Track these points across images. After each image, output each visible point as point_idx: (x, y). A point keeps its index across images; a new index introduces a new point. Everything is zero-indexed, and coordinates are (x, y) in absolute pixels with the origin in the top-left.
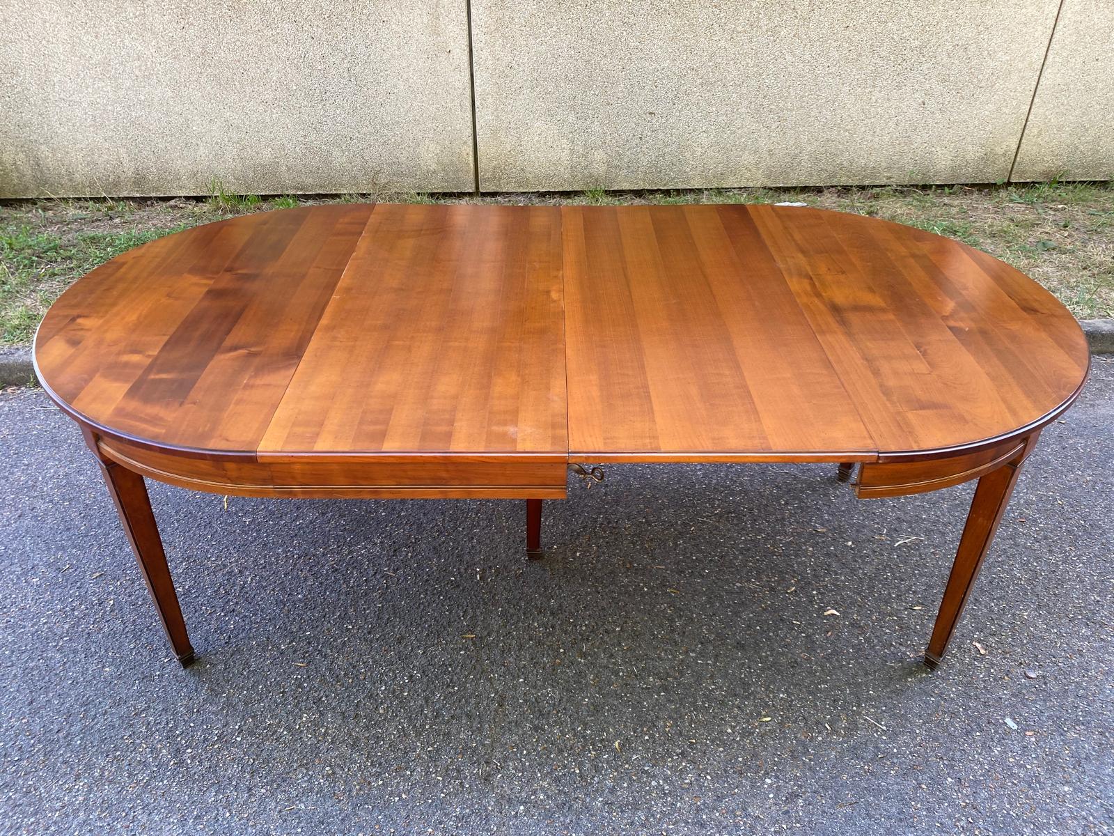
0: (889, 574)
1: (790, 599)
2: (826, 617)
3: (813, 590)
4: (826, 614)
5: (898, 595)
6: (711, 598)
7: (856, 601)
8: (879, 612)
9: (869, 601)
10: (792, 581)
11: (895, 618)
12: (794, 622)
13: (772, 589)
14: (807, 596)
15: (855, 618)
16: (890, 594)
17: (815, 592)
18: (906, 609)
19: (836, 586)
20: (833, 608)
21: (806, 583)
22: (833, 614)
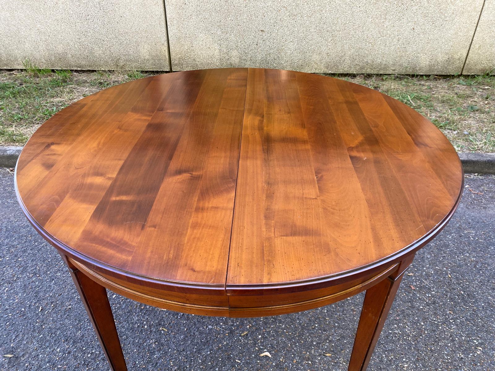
0: (316, 325)
1: (241, 341)
2: (261, 359)
3: (259, 335)
4: (262, 355)
5: (318, 343)
6: (186, 337)
7: (287, 345)
8: (300, 357)
9: (296, 346)
10: (248, 327)
11: (310, 362)
12: (237, 361)
13: (232, 332)
14: (254, 340)
15: (281, 360)
16: (312, 342)
17: (260, 337)
18: (320, 355)
19: (277, 332)
20: (268, 351)
21: (256, 329)
22: (266, 356)
